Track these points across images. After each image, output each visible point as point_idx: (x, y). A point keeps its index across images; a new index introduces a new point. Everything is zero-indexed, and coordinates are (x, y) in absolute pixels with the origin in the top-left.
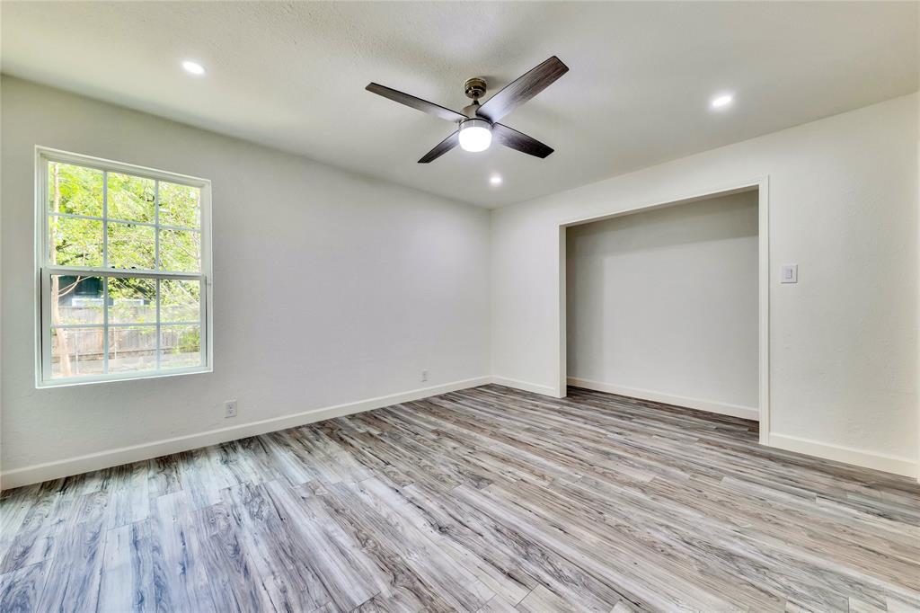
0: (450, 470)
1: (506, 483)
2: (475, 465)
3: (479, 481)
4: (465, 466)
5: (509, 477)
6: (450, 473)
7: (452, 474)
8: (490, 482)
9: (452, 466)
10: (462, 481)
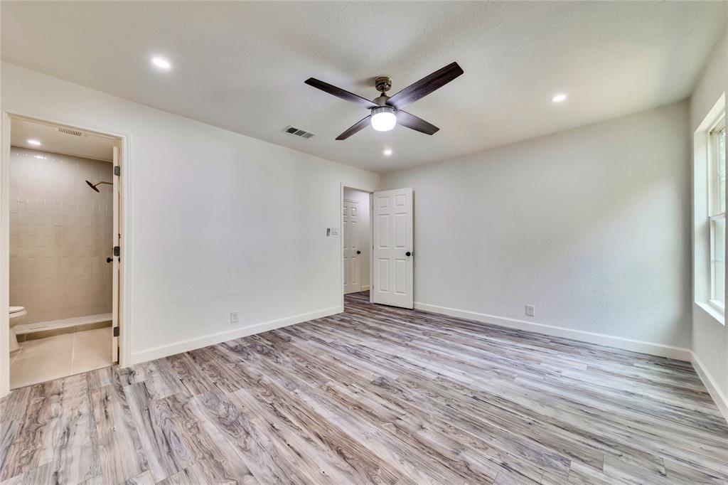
0: (411, 394)
1: (361, 382)
2: (389, 400)
3: (382, 384)
4: (397, 397)
5: (358, 388)
6: (409, 390)
7: (407, 389)
8: (373, 383)
9: (411, 397)
10: (396, 382)
